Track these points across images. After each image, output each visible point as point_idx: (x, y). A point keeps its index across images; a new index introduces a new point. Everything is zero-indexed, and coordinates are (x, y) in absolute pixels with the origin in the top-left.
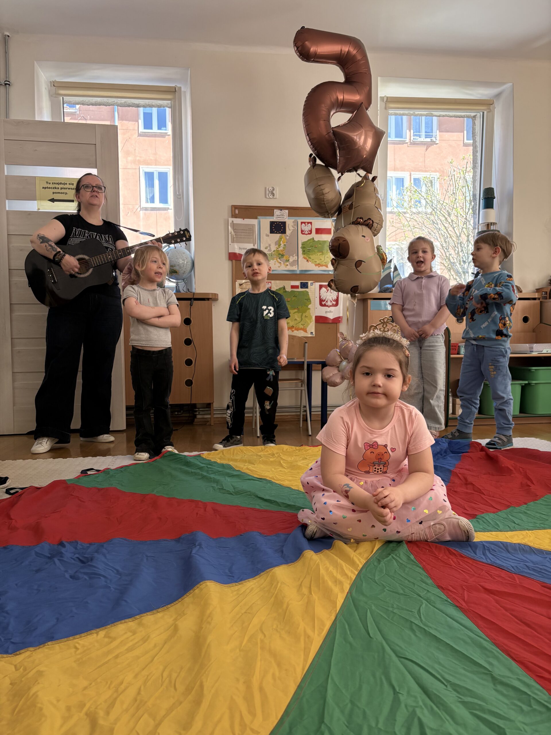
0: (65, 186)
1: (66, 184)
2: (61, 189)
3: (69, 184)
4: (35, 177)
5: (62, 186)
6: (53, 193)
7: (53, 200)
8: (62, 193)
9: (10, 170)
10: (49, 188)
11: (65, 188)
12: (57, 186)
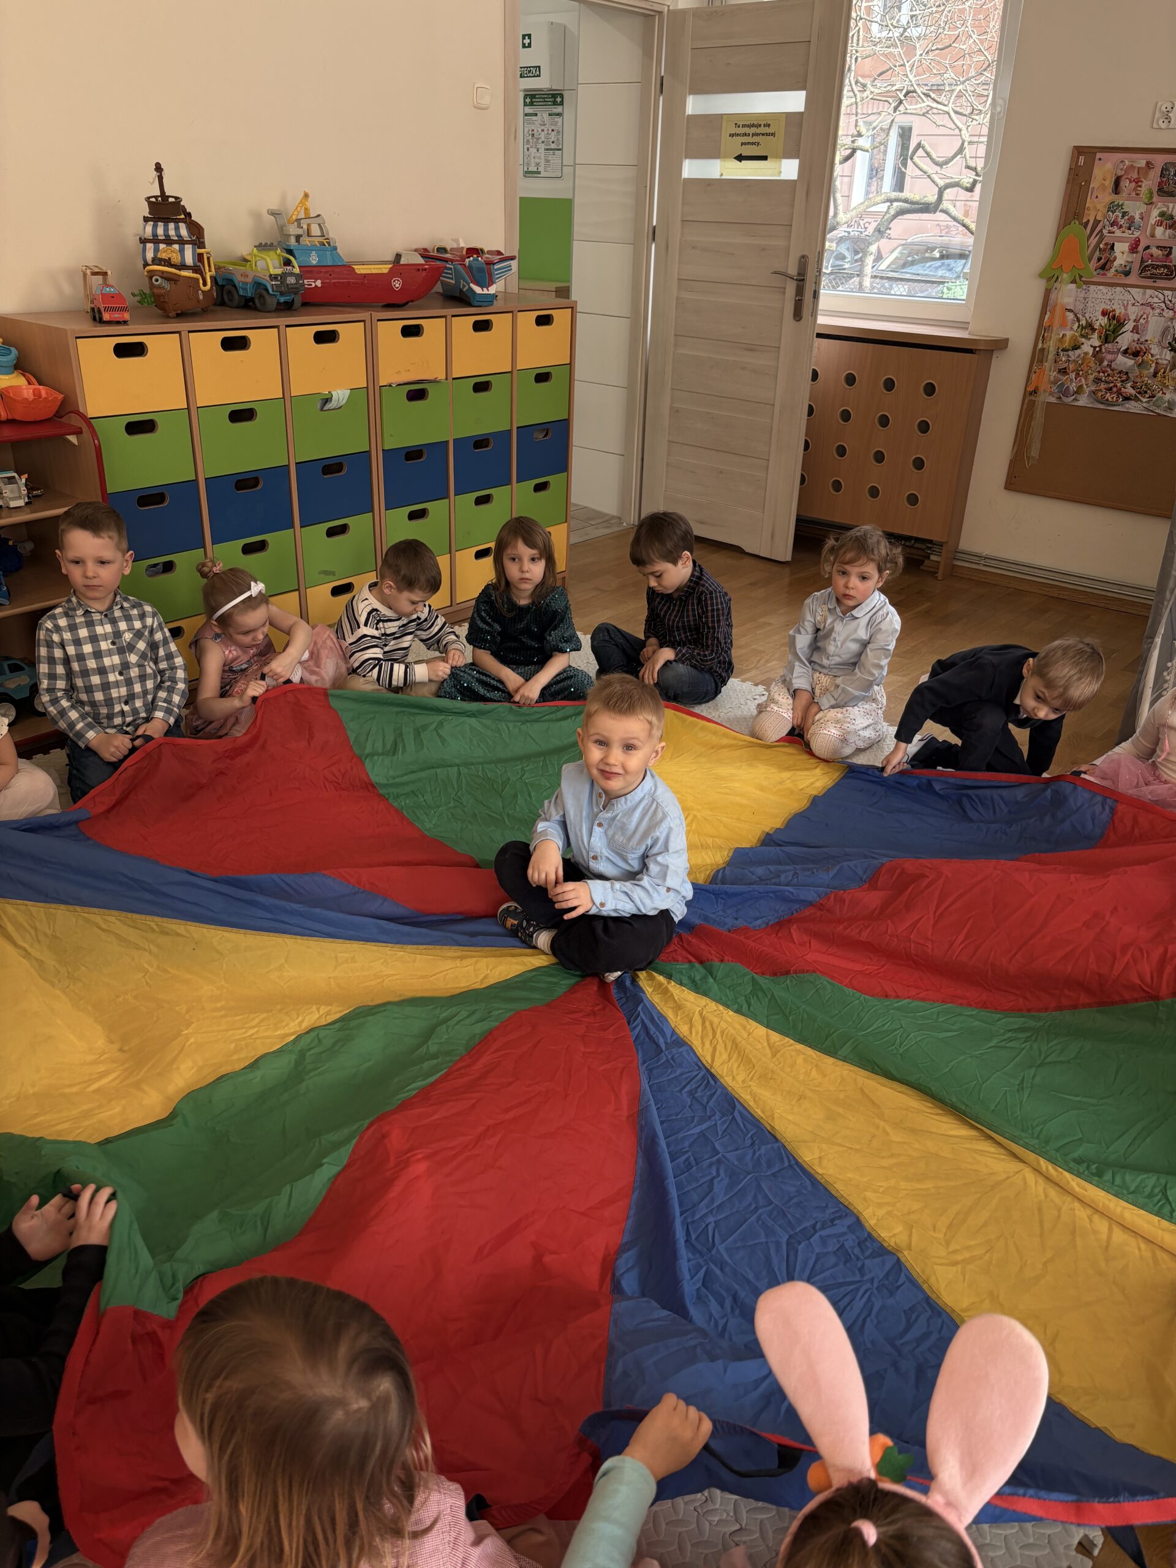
0: (759, 130)
1: (760, 126)
2: (753, 135)
3: (765, 126)
4: (722, 115)
5: (753, 130)
6: (742, 144)
7: (740, 158)
8: (753, 144)
9: (694, 105)
10: (738, 135)
11: (757, 135)
12: (747, 130)
